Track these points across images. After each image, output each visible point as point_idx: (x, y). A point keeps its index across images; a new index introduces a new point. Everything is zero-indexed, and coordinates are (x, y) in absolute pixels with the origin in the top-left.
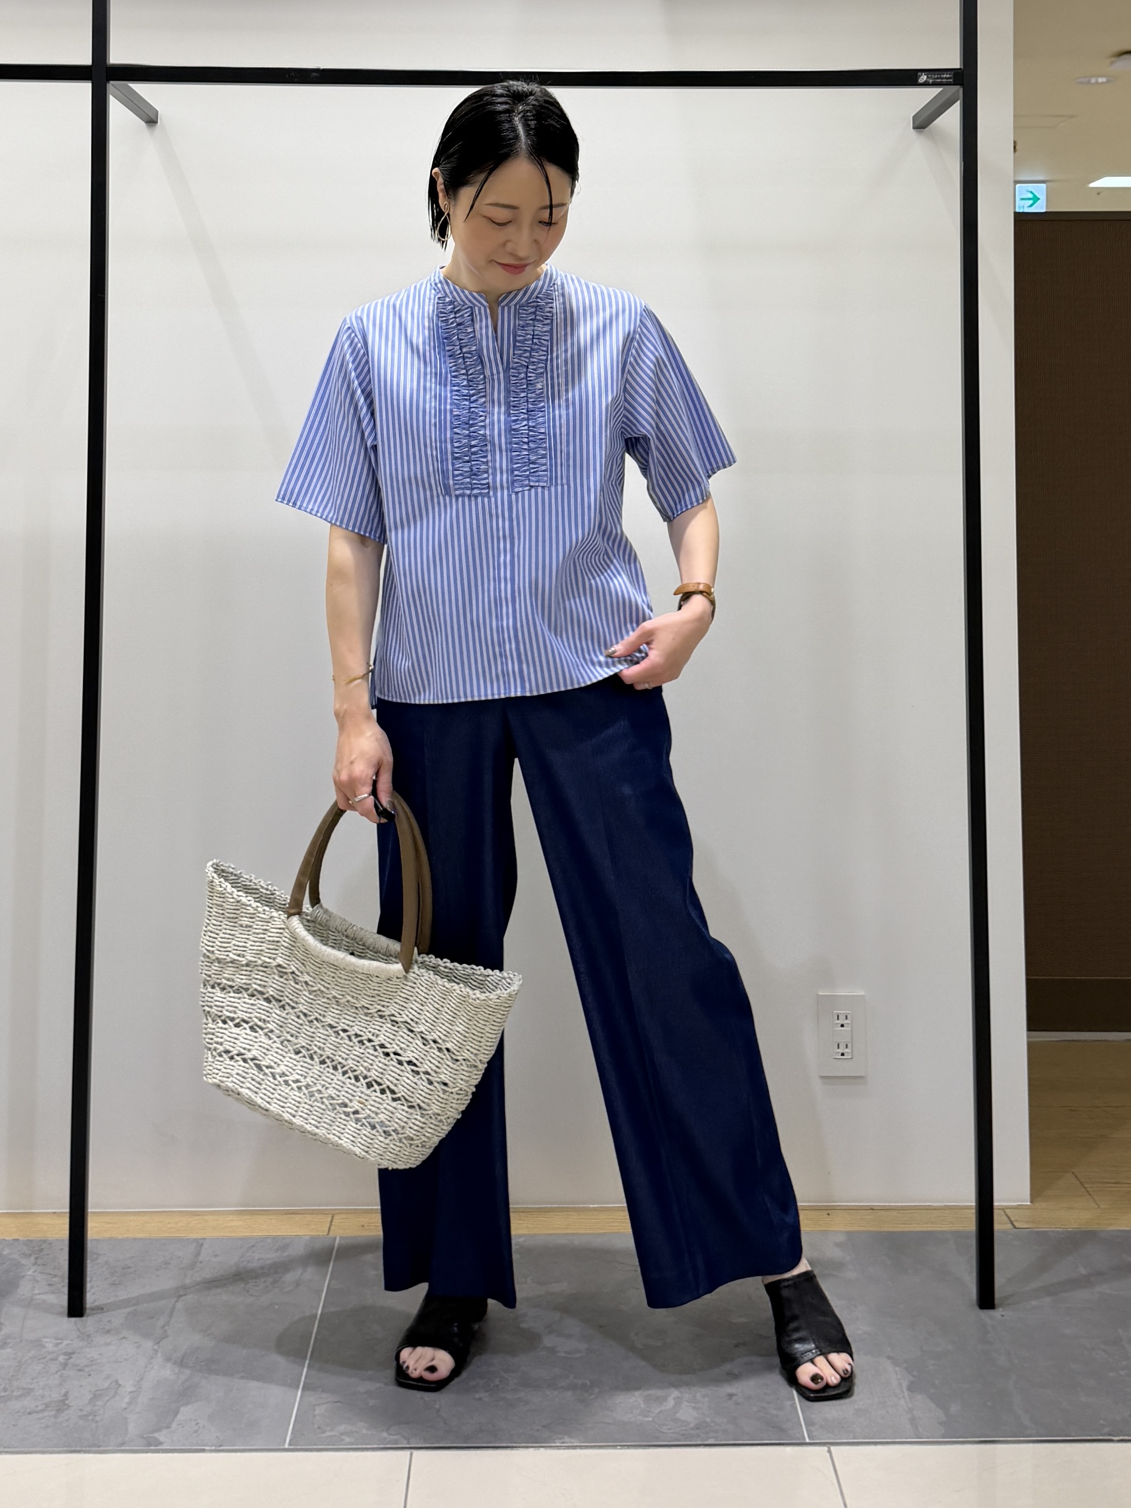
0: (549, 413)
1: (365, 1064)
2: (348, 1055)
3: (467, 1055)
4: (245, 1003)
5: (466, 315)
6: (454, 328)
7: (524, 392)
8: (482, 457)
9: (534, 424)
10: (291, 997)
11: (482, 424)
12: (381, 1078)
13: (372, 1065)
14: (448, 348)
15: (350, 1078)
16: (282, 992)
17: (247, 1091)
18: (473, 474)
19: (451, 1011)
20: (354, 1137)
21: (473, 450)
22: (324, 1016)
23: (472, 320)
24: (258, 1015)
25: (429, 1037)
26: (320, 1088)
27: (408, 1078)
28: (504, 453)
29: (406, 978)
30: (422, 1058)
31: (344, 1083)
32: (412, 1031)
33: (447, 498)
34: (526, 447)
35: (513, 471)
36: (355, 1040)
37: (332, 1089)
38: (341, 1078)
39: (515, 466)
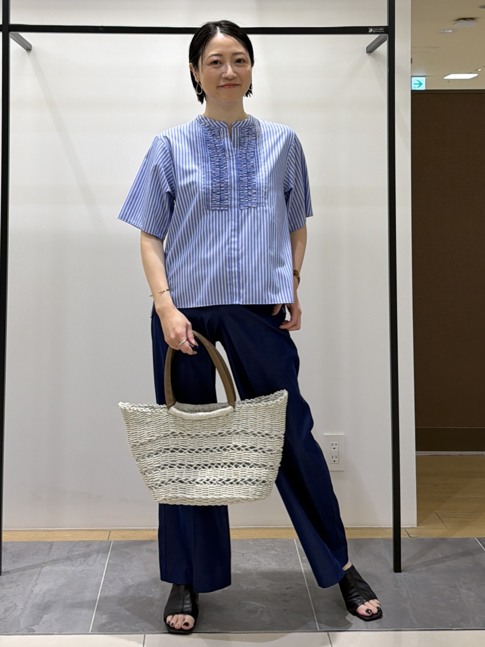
0: (257, 174)
1: (231, 458)
2: (220, 458)
3: (275, 433)
5: (216, 131)
6: (211, 136)
7: (246, 165)
8: (226, 192)
9: (250, 178)
11: (226, 177)
12: (241, 460)
13: (234, 457)
14: (208, 145)
15: (225, 468)
16: (178, 444)
18: (221, 200)
19: (261, 416)
20: (239, 491)
21: (222, 189)
22: (202, 446)
23: (220, 133)
24: (171, 460)
25: (256, 432)
26: (214, 478)
27: (253, 455)
28: (236, 191)
29: (234, 411)
30: (257, 443)
31: (224, 471)
32: (247, 433)
33: (208, 211)
34: (246, 188)
35: (240, 199)
36: (221, 450)
37: (219, 476)
38: (221, 469)
39: (241, 197)
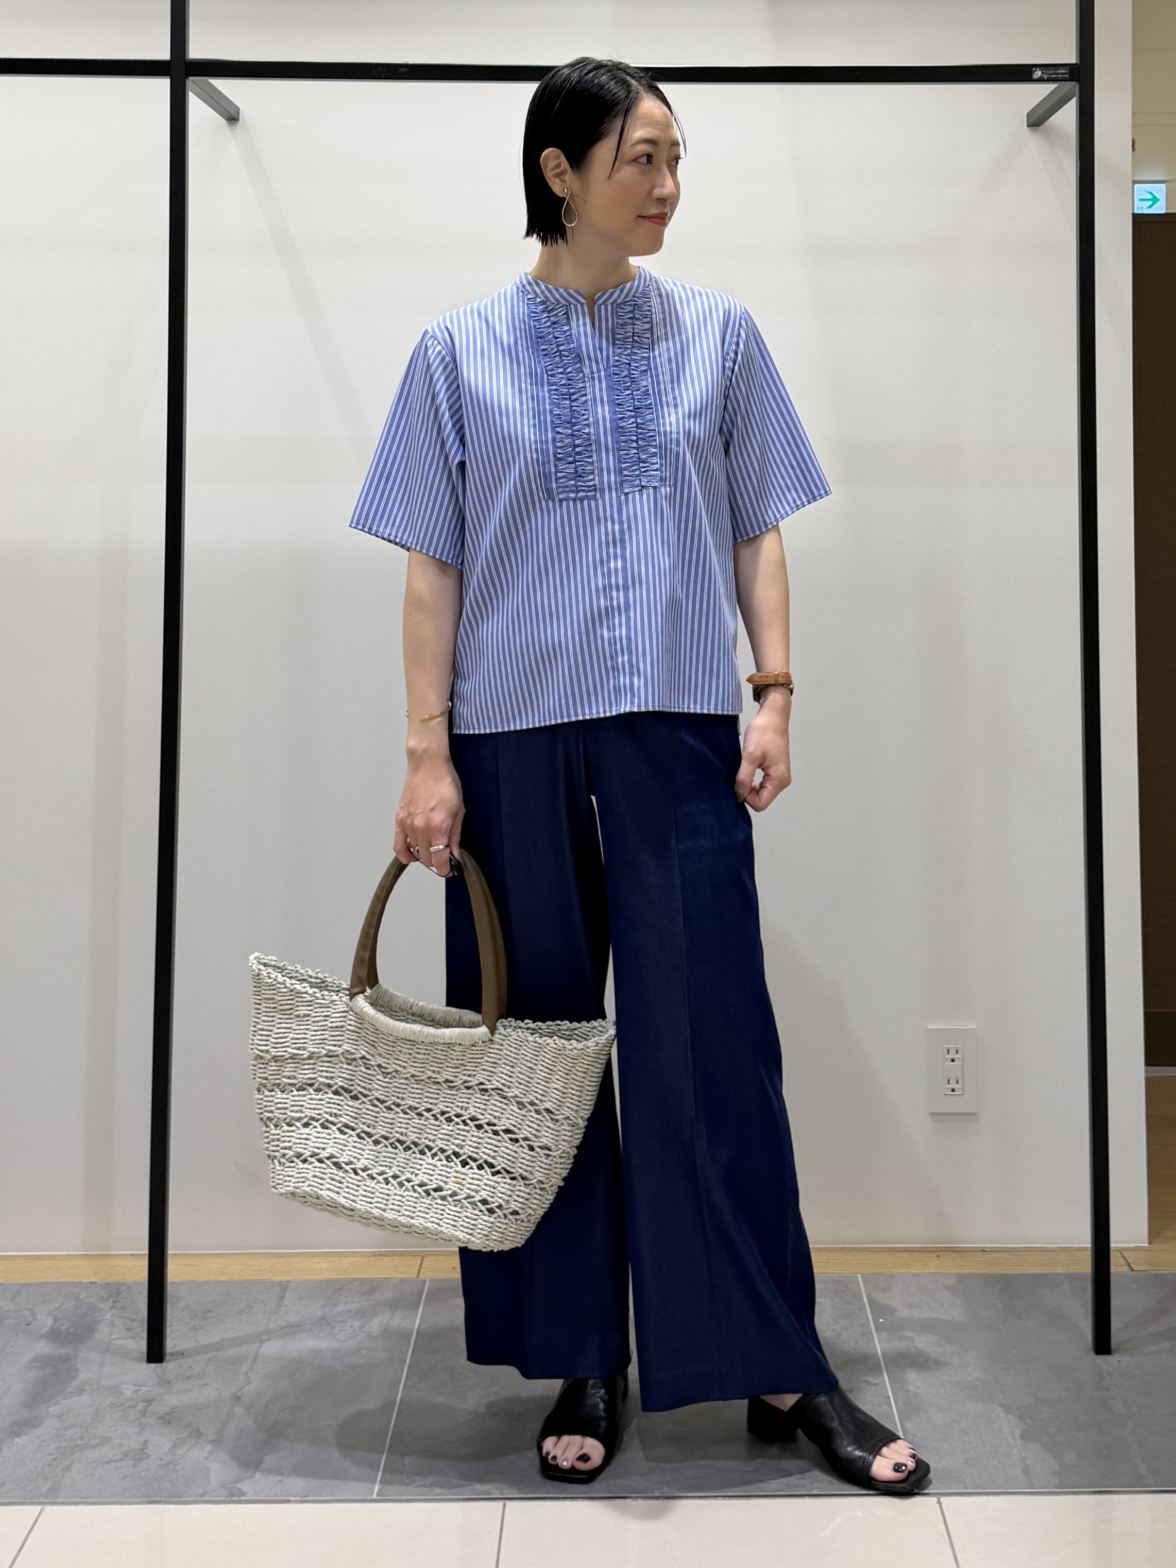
0: (657, 410)
1: (457, 1142)
2: (435, 1135)
3: (568, 1113)
4: (311, 1099)
5: (560, 314)
6: (549, 327)
7: (629, 390)
8: (587, 457)
9: (642, 421)
10: (363, 1084)
11: (586, 422)
12: (477, 1153)
13: (463, 1141)
14: (543, 347)
15: (440, 1160)
16: (352, 1080)
17: (328, 1193)
18: (578, 476)
19: (546, 1067)
20: (455, 1221)
21: (577, 450)
22: (403, 1099)
23: (568, 318)
24: (328, 1110)
25: (525, 1100)
26: (409, 1175)
27: (507, 1148)
28: (611, 453)
29: (491, 1041)
30: (520, 1124)
31: (435, 1166)
32: (505, 1098)
33: (551, 504)
34: (634, 445)
35: (621, 470)
36: (442, 1118)
37: (422, 1175)
38: (430, 1161)
39: (624, 466)
